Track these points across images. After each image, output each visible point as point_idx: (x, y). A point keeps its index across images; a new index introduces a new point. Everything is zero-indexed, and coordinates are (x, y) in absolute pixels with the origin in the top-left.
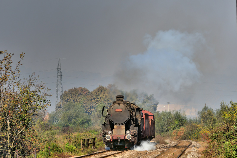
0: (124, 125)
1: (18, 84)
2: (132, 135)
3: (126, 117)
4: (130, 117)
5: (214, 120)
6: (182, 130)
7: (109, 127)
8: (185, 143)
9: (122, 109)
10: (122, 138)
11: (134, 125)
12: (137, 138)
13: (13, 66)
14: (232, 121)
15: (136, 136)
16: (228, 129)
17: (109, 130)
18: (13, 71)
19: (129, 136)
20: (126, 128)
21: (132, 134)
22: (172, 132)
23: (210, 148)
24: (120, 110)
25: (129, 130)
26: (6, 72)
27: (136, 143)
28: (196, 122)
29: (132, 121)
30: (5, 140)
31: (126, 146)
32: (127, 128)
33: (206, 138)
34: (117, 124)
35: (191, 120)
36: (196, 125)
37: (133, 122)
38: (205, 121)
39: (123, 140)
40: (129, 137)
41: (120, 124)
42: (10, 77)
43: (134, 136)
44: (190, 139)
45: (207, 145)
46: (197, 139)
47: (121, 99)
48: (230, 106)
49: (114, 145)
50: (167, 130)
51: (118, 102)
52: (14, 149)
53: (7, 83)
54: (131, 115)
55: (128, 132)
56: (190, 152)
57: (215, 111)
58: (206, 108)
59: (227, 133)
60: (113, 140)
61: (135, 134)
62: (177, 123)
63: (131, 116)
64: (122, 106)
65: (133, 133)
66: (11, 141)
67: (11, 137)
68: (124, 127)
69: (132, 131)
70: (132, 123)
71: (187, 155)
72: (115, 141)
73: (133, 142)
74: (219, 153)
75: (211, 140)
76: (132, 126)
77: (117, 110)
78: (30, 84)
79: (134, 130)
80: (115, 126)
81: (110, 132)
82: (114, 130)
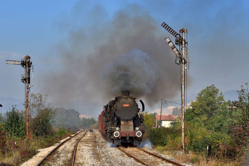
3: (134, 113)
9: (130, 104)
18: (43, 101)
20: (134, 124)
24: (127, 105)
26: (40, 102)
34: (124, 120)
41: (127, 120)
55: (137, 129)
60: (122, 137)
80: (122, 123)
81: (117, 129)
82: (121, 127)
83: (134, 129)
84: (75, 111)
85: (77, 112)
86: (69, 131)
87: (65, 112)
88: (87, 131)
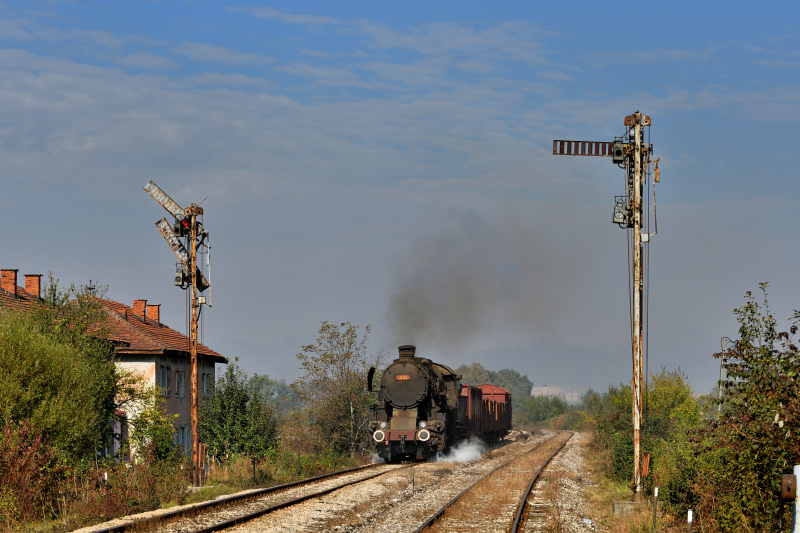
0: (416, 409)
1: (364, 363)
2: (430, 431)
3: (420, 392)
4: (429, 392)
5: (601, 407)
6: (562, 418)
7: (383, 413)
8: (564, 435)
9: (410, 374)
10: (409, 438)
11: (438, 408)
12: (442, 437)
13: (358, 341)
14: (623, 408)
15: (441, 433)
16: (618, 418)
17: (383, 421)
18: (357, 346)
19: (424, 434)
20: (419, 415)
21: (432, 428)
22: (550, 421)
23: (595, 440)
24: (406, 378)
25: (425, 420)
26: (350, 348)
27: (441, 447)
28: (578, 408)
29: (433, 401)
30: (348, 430)
31: (419, 455)
32: (422, 417)
33: (591, 427)
34: (400, 407)
35: (572, 406)
36: (578, 412)
37: (437, 403)
38: (590, 407)
39: (412, 442)
40: (424, 436)
41: (406, 408)
42: (354, 354)
43: (435, 432)
44: (571, 429)
45: (593, 437)
46: (580, 430)
47: (410, 353)
48: (620, 389)
49: (392, 451)
50: (544, 419)
51: (402, 360)
52: (359, 441)
53: (351, 360)
54: (429, 387)
55: (423, 424)
56: (571, 446)
57: (601, 396)
58: (590, 392)
59: (617, 423)
60: (390, 442)
61: (439, 429)
62: (555, 409)
63: (430, 390)
64: (411, 367)
65: (435, 425)
66: (355, 431)
67: (355, 426)
68: (414, 413)
69: (432, 422)
70: (434, 404)
71: (568, 449)
72: (394, 444)
73: (435, 447)
74: (607, 447)
75: (597, 431)
76: (433, 411)
77: (401, 378)
78: (378, 363)
79: (438, 420)
80: (395, 412)
81: (383, 425)
82: (392, 420)
83: (418, 425)
84: (518, 375)
85: (525, 379)
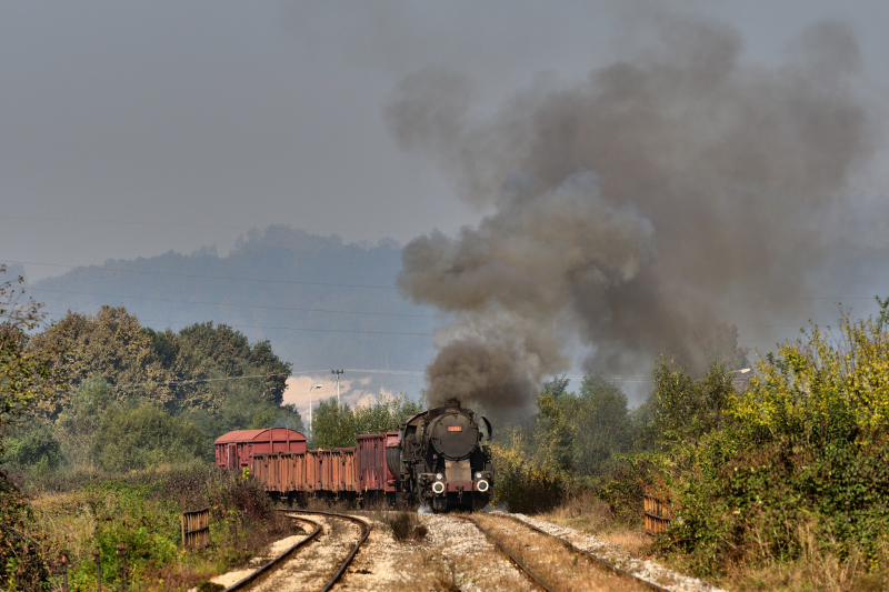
0: (468, 460)
3: (472, 443)
32: (476, 467)
39: (471, 492)
47: (456, 404)
86: (197, 542)
87: (147, 361)
88: (366, 530)
